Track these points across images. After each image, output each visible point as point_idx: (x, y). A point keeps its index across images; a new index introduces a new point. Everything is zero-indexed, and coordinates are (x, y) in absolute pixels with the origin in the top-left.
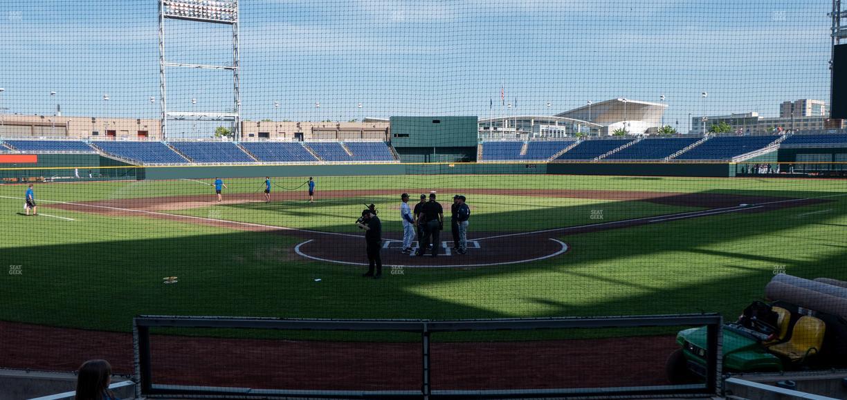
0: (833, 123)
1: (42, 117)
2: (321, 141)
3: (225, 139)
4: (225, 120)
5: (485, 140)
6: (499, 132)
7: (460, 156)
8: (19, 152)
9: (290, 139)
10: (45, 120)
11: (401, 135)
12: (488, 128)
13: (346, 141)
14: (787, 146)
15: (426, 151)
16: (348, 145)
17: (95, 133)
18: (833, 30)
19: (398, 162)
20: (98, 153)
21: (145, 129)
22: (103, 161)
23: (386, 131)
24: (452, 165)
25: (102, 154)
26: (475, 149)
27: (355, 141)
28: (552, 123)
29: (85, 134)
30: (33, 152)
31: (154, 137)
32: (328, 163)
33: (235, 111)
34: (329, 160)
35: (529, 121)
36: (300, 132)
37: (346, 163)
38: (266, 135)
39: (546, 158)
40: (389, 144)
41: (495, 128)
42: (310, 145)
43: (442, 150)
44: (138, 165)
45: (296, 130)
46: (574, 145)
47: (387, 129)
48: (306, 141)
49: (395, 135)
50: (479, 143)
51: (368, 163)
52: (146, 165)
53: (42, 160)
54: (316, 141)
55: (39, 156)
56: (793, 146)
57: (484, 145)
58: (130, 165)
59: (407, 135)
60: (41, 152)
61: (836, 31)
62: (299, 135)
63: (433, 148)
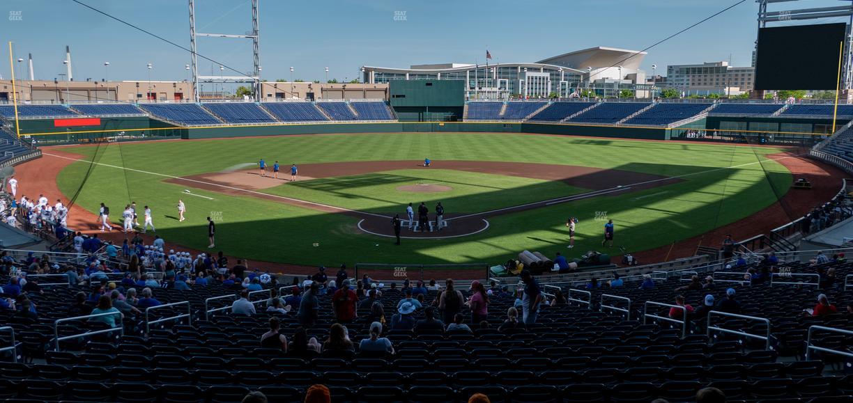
0: (756, 94)
1: (96, 83)
2: (330, 101)
3: (247, 99)
4: (247, 82)
5: (471, 100)
6: (482, 92)
7: (449, 115)
8: (86, 117)
9: (302, 99)
10: (99, 86)
11: (398, 96)
12: (474, 88)
13: (351, 101)
14: (713, 115)
15: (421, 109)
16: (352, 104)
17: (139, 96)
18: (760, 16)
19: (396, 121)
20: (147, 115)
21: (180, 92)
22: (153, 123)
23: (386, 91)
24: (442, 124)
25: (152, 117)
26: (461, 108)
27: (359, 101)
28: (537, 70)
29: (132, 97)
30: (97, 116)
31: (189, 99)
32: (337, 122)
33: (255, 74)
34: (338, 120)
35: (516, 68)
36: (312, 92)
37: (352, 122)
38: (281, 95)
39: (521, 119)
40: (388, 103)
41: (480, 88)
42: (320, 105)
43: (434, 109)
44: (182, 126)
45: (308, 90)
46: (546, 106)
47: (386, 89)
48: (318, 101)
49: (393, 96)
50: (466, 103)
51: (371, 122)
52: (189, 127)
53: (105, 123)
54: (325, 101)
55: (102, 120)
56: (719, 115)
57: (469, 104)
58: (175, 126)
59: (404, 96)
60: (103, 116)
61: (762, 16)
62: (311, 95)
63: (426, 107)
